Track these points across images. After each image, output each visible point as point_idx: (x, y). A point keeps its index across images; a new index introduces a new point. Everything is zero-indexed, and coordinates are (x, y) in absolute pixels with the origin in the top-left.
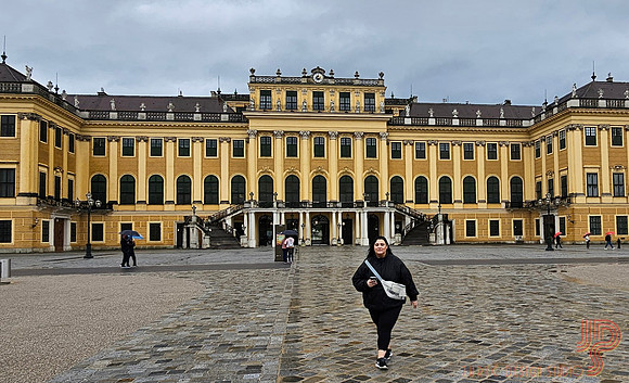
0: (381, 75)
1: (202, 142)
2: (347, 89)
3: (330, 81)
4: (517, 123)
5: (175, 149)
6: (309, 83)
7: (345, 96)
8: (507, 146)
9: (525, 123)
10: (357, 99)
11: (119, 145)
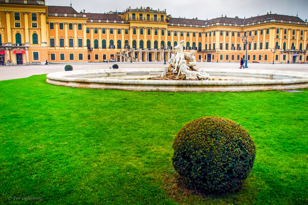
0: (165, 10)
1: (116, 29)
2: (156, 14)
3: (152, 11)
4: (201, 26)
5: (109, 32)
6: (146, 12)
7: (155, 16)
8: (198, 33)
9: (203, 26)
10: (159, 17)
11: (93, 30)
